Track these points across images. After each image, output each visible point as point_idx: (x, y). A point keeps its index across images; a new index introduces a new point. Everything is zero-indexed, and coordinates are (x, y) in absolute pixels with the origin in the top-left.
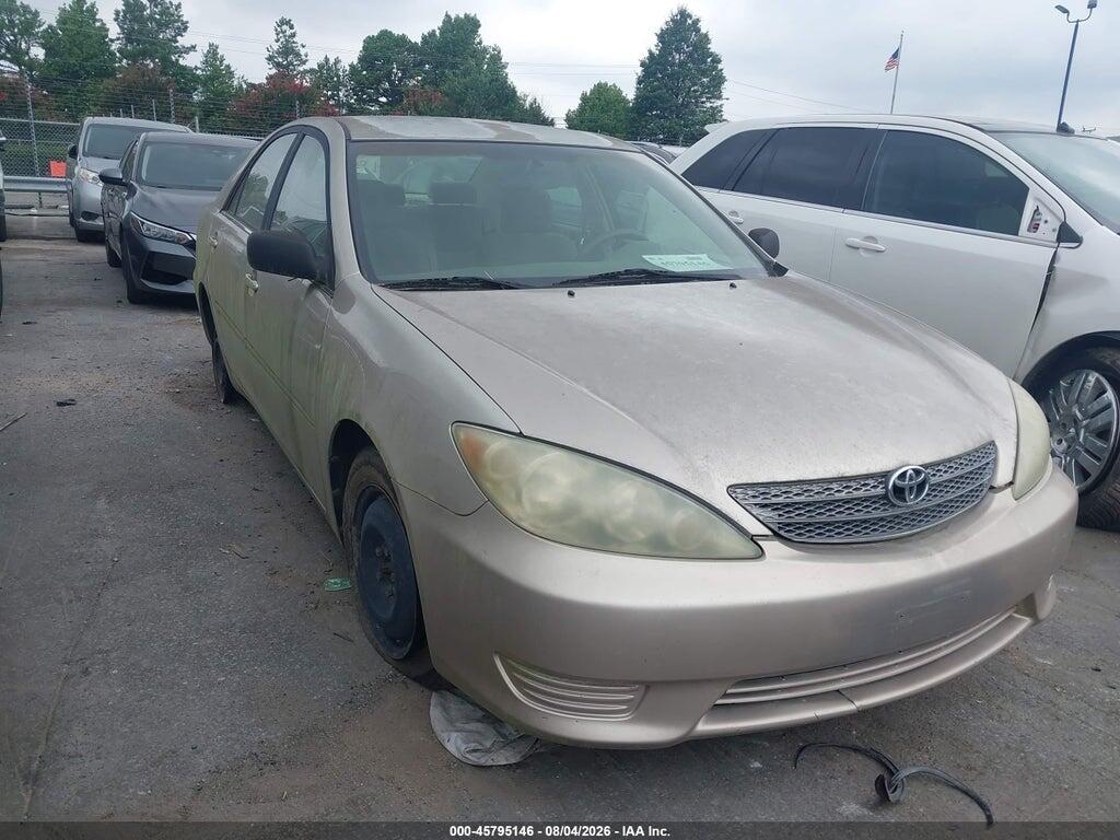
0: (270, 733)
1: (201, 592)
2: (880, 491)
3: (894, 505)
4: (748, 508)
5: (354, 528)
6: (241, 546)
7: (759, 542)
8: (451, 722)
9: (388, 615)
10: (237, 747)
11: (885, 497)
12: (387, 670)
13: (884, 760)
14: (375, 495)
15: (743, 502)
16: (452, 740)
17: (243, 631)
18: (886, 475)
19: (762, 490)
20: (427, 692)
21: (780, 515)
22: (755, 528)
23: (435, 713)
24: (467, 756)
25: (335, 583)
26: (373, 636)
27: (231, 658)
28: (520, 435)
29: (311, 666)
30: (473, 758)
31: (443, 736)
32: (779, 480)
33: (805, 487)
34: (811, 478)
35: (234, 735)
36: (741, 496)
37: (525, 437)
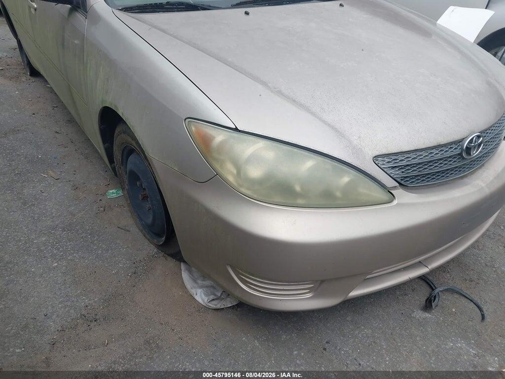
0: (90, 300)
1: (34, 205)
2: (458, 151)
3: (464, 158)
4: (385, 170)
5: (122, 167)
6: (54, 172)
7: (392, 192)
8: (195, 281)
9: (150, 220)
10: (72, 311)
11: (460, 154)
12: (153, 250)
13: (428, 281)
14: (131, 151)
15: (382, 167)
16: (198, 294)
17: (64, 230)
18: (462, 140)
19: (394, 158)
20: (178, 262)
21: (403, 172)
22: (390, 182)
23: (185, 276)
24: (210, 305)
25: (113, 193)
26: (141, 228)
27: (58, 249)
28: (236, 129)
29: (108, 250)
30: (212, 305)
31: (193, 291)
32: (404, 150)
33: (419, 153)
34: (422, 148)
35: (69, 303)
36: (381, 163)
37: (240, 131)
